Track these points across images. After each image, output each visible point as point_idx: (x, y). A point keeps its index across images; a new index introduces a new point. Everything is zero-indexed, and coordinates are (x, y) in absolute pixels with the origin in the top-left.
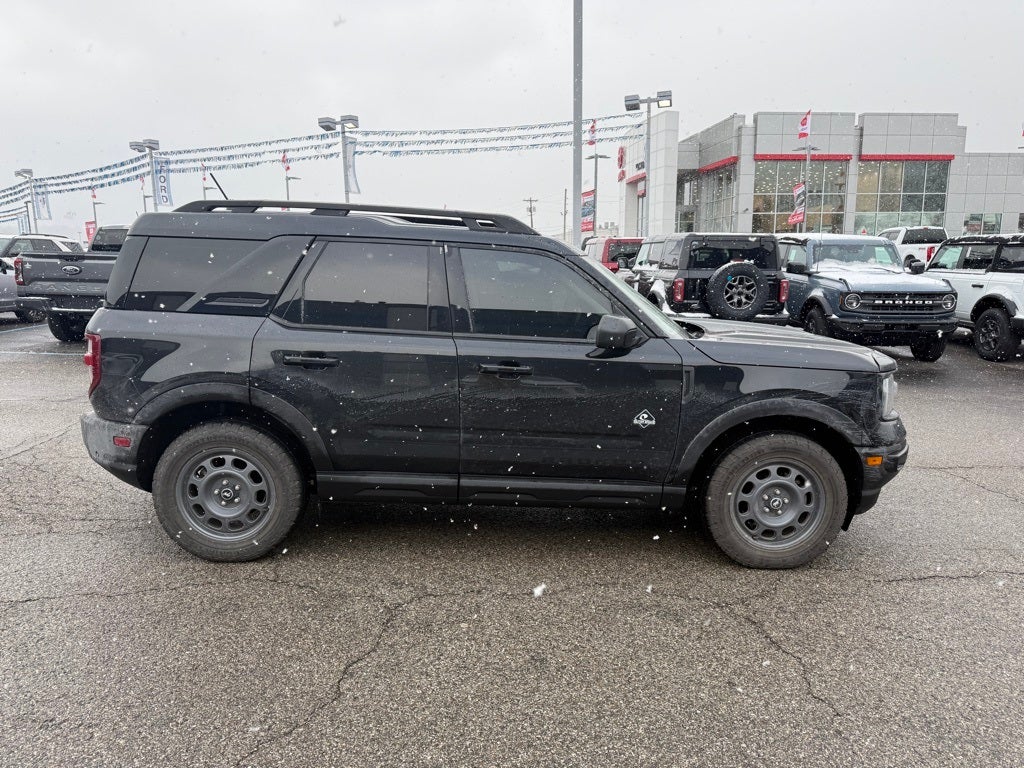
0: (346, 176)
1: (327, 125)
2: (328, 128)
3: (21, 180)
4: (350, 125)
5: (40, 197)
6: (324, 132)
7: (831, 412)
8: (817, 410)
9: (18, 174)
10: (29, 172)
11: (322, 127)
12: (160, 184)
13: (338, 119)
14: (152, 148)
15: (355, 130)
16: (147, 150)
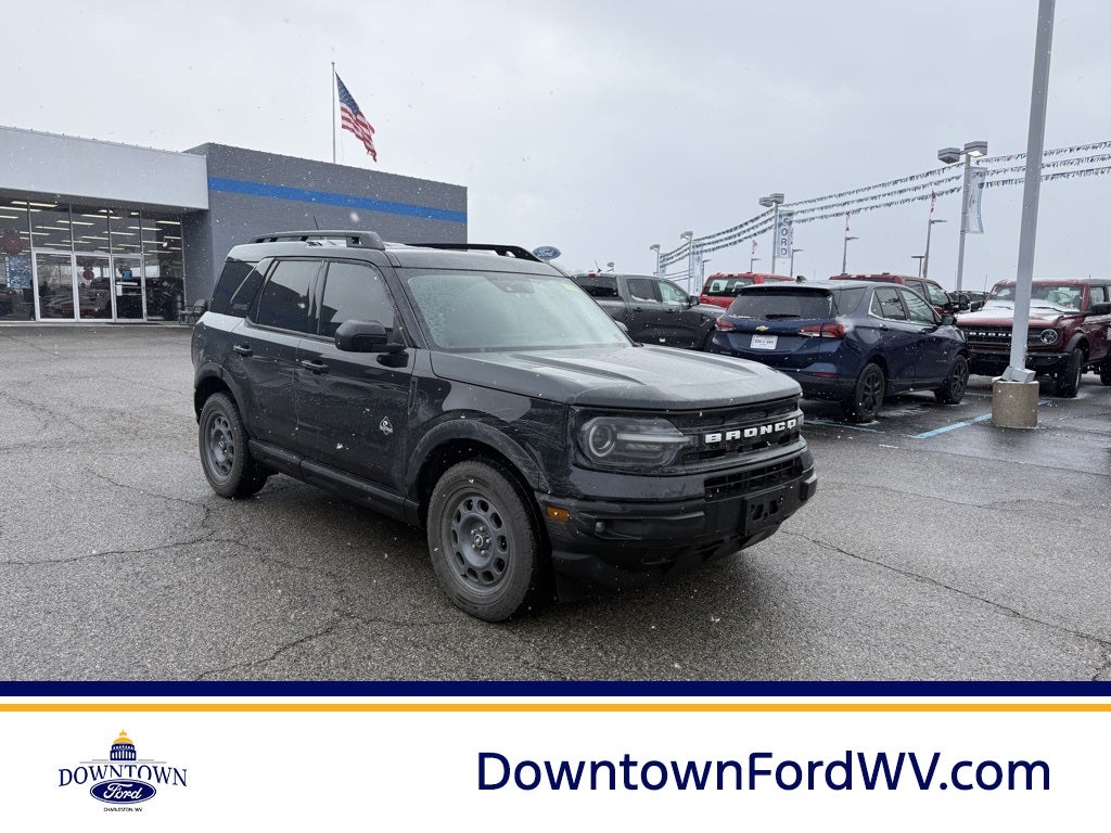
0: (965, 213)
1: (949, 157)
2: (948, 160)
3: (684, 241)
4: (976, 153)
5: (696, 256)
6: (946, 165)
7: (509, 443)
8: (496, 439)
9: (683, 236)
10: (690, 234)
11: (943, 160)
12: (782, 237)
13: (962, 149)
14: (778, 202)
15: (984, 157)
16: (774, 204)
